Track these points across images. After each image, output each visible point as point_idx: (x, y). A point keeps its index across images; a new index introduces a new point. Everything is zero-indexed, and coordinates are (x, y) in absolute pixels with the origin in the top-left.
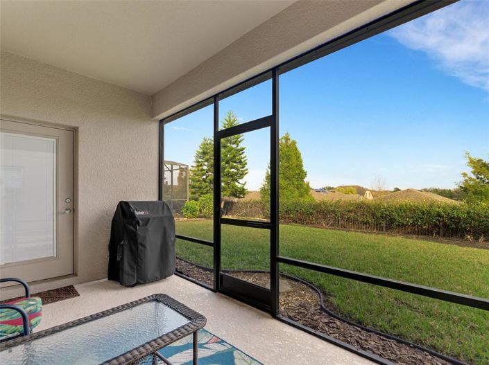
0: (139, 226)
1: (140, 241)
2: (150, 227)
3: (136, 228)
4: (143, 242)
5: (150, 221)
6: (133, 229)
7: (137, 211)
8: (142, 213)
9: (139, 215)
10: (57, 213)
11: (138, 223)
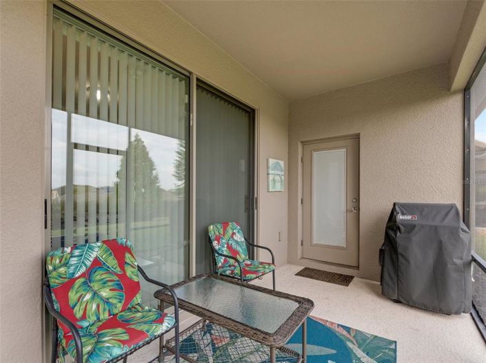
0: (400, 232)
1: (400, 250)
2: (416, 238)
3: (396, 234)
4: (404, 254)
5: (416, 229)
6: (393, 235)
7: (403, 214)
8: (409, 217)
9: (403, 220)
10: (347, 211)
11: (399, 228)
